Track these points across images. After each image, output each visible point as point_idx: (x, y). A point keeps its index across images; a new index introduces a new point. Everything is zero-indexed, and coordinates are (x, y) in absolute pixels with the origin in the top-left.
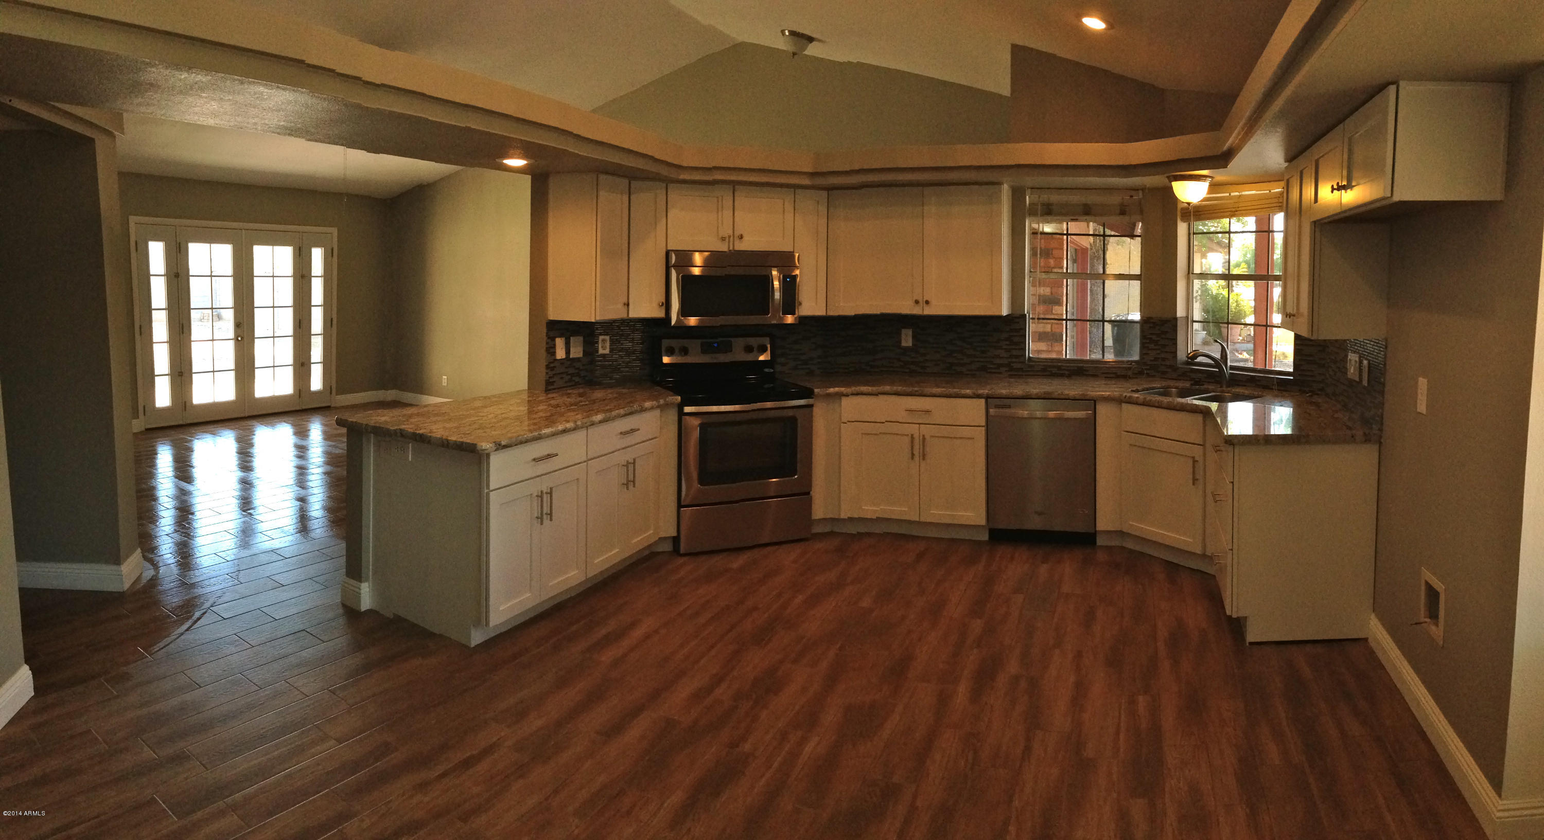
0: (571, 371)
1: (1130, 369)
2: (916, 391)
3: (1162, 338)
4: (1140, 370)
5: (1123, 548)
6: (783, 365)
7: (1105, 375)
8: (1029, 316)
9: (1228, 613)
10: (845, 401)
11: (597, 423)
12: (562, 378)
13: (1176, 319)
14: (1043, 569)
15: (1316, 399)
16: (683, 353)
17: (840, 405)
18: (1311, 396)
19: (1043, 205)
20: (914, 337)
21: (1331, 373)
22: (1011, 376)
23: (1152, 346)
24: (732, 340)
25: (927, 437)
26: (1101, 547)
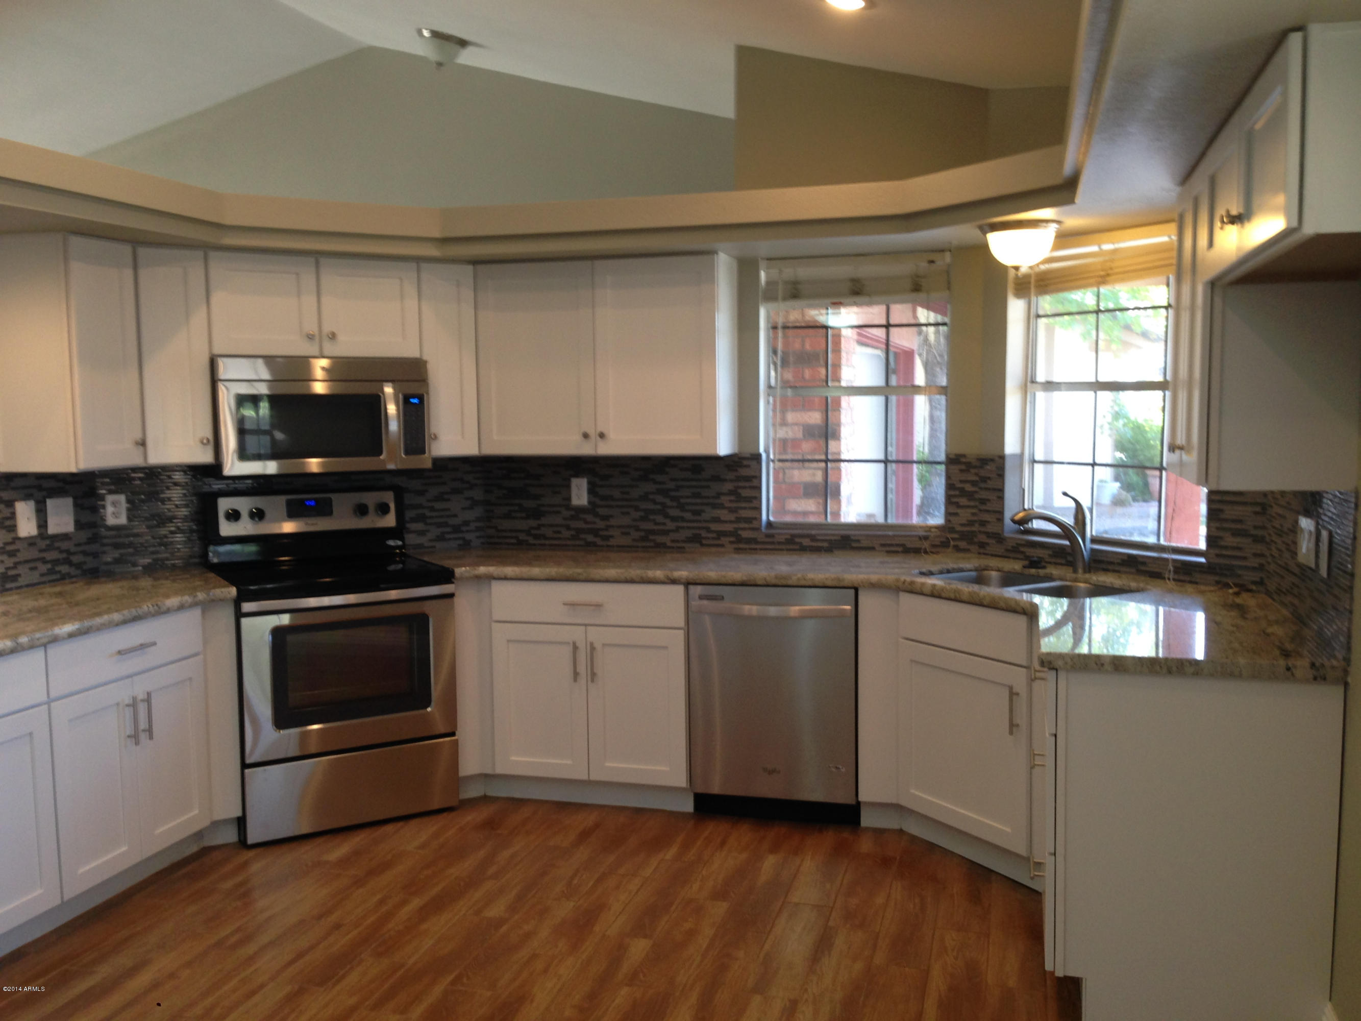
0: (52, 555)
1: (926, 538)
2: (579, 574)
3: (981, 488)
4: (944, 540)
5: (901, 831)
6: (422, 533)
7: (888, 549)
8: (768, 456)
9: (1048, 967)
10: (499, 589)
11: (64, 639)
12: (32, 569)
13: (1002, 457)
14: (770, 863)
15: (1246, 599)
16: (257, 519)
17: (490, 593)
18: (1237, 594)
19: (786, 283)
20: (591, 491)
21: (1275, 553)
22: (738, 551)
23: (963, 501)
24: (334, 497)
25: (598, 646)
26: (867, 829)
